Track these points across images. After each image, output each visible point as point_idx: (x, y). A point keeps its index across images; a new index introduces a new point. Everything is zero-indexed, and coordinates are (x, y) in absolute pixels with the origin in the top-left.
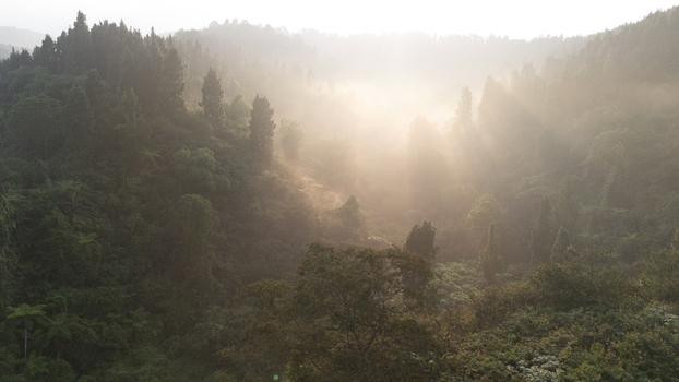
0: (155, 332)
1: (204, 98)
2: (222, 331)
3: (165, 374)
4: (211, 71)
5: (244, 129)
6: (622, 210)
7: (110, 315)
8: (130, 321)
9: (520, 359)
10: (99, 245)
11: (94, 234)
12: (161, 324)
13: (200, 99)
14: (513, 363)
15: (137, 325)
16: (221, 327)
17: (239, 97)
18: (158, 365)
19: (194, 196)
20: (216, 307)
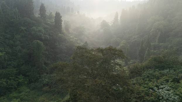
0: (26, 82)
1: (40, 12)
2: (47, 81)
3: (29, 95)
4: (42, 4)
5: (53, 22)
6: (163, 44)
7: (11, 78)
8: (17, 79)
9: (154, 87)
10: (7, 56)
11: (4, 52)
12: (28, 80)
13: (39, 13)
14: (152, 89)
15: (20, 80)
16: (47, 80)
17: (51, 13)
18: (27, 92)
19: (37, 41)
20: (45, 74)
